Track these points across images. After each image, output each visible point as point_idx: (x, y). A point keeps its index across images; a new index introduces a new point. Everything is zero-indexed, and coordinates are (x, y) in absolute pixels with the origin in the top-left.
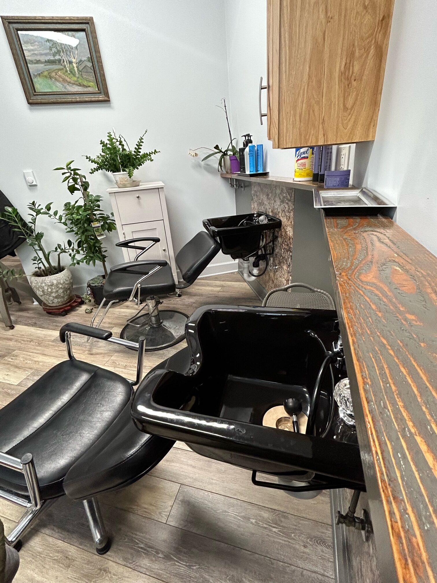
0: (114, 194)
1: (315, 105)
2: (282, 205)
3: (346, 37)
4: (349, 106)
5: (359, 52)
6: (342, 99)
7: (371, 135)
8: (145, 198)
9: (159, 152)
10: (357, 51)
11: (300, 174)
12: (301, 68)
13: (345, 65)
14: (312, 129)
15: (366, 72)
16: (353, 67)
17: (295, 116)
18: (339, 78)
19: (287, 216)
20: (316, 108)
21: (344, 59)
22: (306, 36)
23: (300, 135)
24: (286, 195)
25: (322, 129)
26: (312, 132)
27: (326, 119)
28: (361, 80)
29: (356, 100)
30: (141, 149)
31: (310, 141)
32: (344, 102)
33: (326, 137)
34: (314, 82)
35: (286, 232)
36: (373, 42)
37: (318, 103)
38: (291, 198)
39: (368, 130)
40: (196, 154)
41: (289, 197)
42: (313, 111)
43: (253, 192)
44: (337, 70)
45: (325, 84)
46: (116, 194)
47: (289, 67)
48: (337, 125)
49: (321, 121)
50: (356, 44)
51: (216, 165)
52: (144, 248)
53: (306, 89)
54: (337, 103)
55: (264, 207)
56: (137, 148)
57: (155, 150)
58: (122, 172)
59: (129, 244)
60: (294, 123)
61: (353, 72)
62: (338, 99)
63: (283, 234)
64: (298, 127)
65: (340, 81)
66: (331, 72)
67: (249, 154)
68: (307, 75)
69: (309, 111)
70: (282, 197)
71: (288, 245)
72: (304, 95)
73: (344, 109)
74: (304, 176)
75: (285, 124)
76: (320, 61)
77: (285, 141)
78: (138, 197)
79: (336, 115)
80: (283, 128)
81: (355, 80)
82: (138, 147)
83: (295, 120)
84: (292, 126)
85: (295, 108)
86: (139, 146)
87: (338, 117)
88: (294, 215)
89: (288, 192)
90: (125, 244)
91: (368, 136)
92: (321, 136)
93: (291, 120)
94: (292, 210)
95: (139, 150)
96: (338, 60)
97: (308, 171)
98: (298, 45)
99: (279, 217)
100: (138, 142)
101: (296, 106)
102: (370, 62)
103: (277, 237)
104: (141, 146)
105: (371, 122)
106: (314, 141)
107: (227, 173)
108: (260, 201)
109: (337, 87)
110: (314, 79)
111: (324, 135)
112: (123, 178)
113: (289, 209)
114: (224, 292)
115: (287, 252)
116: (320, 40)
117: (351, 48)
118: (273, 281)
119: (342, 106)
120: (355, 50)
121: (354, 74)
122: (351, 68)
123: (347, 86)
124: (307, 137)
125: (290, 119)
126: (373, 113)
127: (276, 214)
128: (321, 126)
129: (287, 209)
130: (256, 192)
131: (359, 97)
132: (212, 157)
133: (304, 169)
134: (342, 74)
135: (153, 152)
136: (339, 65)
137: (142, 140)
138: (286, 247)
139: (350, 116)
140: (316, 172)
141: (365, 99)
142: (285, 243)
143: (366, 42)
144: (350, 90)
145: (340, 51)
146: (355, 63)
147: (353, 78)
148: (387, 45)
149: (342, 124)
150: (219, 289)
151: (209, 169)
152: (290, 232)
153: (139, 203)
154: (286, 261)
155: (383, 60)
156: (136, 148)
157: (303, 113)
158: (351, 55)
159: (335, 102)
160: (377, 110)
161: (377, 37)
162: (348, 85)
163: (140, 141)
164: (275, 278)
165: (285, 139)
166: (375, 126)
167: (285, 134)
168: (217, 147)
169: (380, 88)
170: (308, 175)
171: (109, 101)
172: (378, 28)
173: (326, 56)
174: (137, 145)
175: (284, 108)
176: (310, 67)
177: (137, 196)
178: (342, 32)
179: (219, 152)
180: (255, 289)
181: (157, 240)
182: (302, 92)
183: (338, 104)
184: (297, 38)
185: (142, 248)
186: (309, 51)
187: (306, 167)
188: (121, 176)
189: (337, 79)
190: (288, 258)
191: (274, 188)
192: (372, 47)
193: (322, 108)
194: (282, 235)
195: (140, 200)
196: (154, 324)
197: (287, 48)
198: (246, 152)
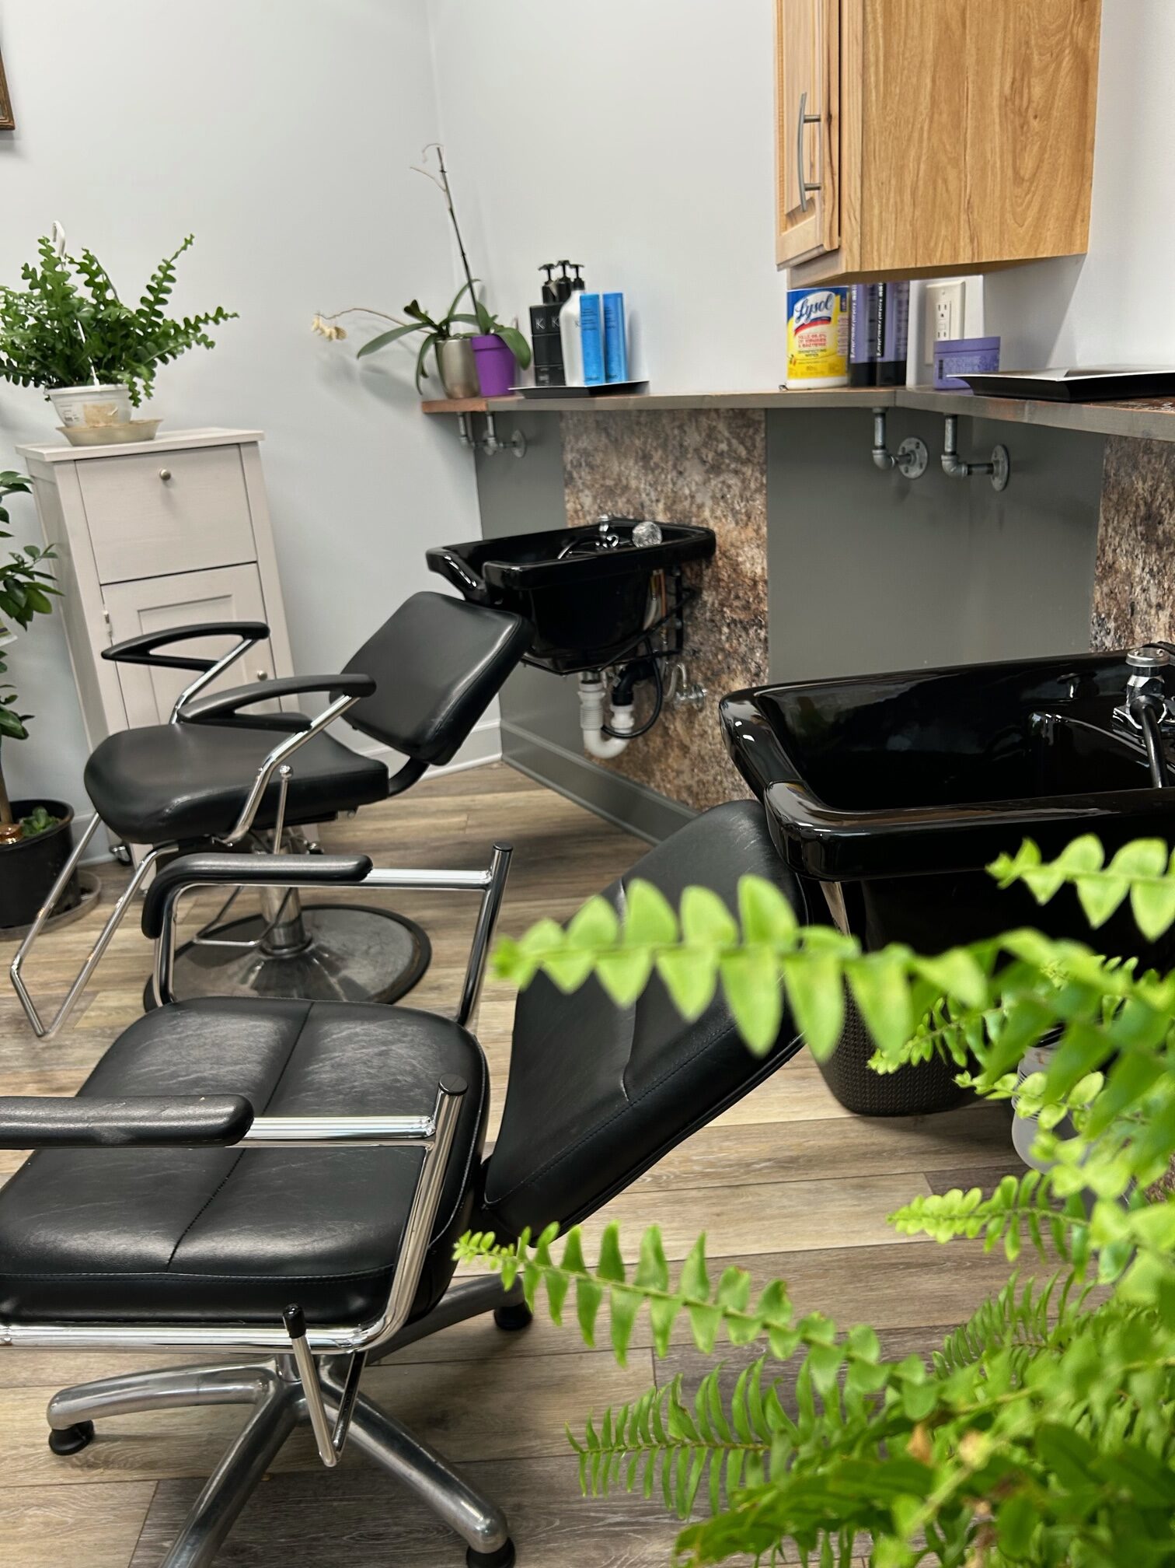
0: (72, 465)
1: (949, 167)
2: (713, 482)
3: (1011, 25)
4: (1027, 172)
5: (1040, 59)
6: (1009, 157)
7: (1078, 242)
8: (188, 478)
9: (235, 315)
10: (1036, 57)
11: (808, 368)
12: (914, 80)
13: (1013, 83)
14: (944, 223)
15: (1059, 103)
16: (1029, 88)
17: (900, 191)
18: (1000, 109)
19: (735, 513)
20: (952, 174)
21: (1010, 71)
22: (922, 12)
23: (915, 239)
24: (729, 445)
25: (967, 226)
26: (943, 232)
27: (976, 200)
28: (1049, 117)
29: (1041, 161)
30: (164, 302)
31: (938, 254)
32: (1014, 162)
33: (975, 244)
34: (945, 116)
35: (735, 567)
36: (1068, 41)
37: (955, 162)
38: (749, 451)
39: (1072, 228)
40: (337, 330)
41: (743, 453)
42: (945, 181)
43: (569, 457)
44: (996, 93)
45: (969, 121)
46: (79, 465)
47: (885, 78)
48: (1002, 216)
49: (964, 205)
50: (1033, 42)
51: (409, 374)
52: (213, 663)
53: (926, 128)
54: (998, 164)
55: (628, 501)
56: (151, 298)
57: (220, 311)
58: (97, 386)
59: (153, 652)
60: (899, 208)
61: (1030, 101)
62: (1001, 156)
63: (724, 575)
64: (909, 219)
65: (1004, 116)
66: (982, 93)
67: (584, 323)
68: (928, 98)
69: (935, 182)
70: (711, 455)
71: (746, 607)
72: (921, 141)
73: (1015, 179)
74: (822, 374)
75: (876, 211)
76: (958, 68)
77: (875, 253)
78: (166, 477)
79: (997, 194)
80: (871, 222)
81: (1036, 117)
82: (156, 298)
83: (902, 201)
84: (894, 216)
85: (900, 170)
86: (158, 291)
87: (1003, 198)
88: (767, 506)
89: (738, 437)
90: (138, 653)
91: (1070, 243)
92: (964, 241)
93: (892, 201)
94: (758, 490)
95: (158, 308)
96: (997, 71)
97: (832, 359)
98: (906, 29)
99: (705, 521)
100: (154, 277)
101: (902, 167)
102: (1066, 81)
103: (695, 593)
104: (168, 291)
105: (1076, 212)
106: (947, 253)
107: (450, 396)
108: (609, 483)
109: (997, 128)
110: (944, 107)
111: (972, 241)
112: (99, 409)
113: (745, 488)
114: (480, 825)
115: (746, 630)
116: (955, 25)
117: (1023, 48)
118: (685, 749)
119: (1010, 172)
120: (1032, 54)
121: (1034, 105)
122: (1026, 91)
123: (1019, 132)
124: (932, 244)
125: (888, 200)
126: (1080, 191)
127: (687, 515)
128: (963, 217)
129: (736, 490)
130: (585, 453)
131: (1046, 156)
132: (392, 346)
133: (820, 354)
134: (1006, 101)
135: (212, 314)
136: (1000, 82)
137: (169, 272)
138: (741, 615)
139: (1029, 196)
140: (864, 358)
141: (1061, 160)
142: (736, 603)
143: (1054, 40)
144: (1027, 138)
145: (999, 52)
146: (1035, 81)
147: (1031, 113)
148: (1096, 50)
149: (1014, 214)
150: (459, 819)
151: (382, 385)
152: (754, 561)
153: (168, 501)
154: (743, 661)
155: (1091, 83)
156: (143, 300)
157: (921, 183)
158: (1023, 66)
159: (995, 163)
160: (1087, 185)
161: (1075, 31)
162: (1022, 127)
163: (160, 275)
164: (692, 736)
165: (875, 247)
166: (1085, 220)
167: (875, 236)
168: (412, 309)
169: (1089, 139)
170: (833, 370)
171: (13, 128)
172: (1075, 16)
173: (970, 61)
174: (149, 288)
175: (873, 172)
176: (934, 81)
177: (163, 472)
178: (1001, 14)
179: (417, 327)
180: (597, 805)
181: (255, 632)
182: (916, 135)
183: (1002, 166)
184: (903, 15)
185: (203, 666)
186: (930, 45)
187: (828, 346)
188: (90, 401)
189: (996, 111)
190: (752, 650)
191: (676, 432)
192: (1067, 51)
193: (966, 176)
194: (719, 580)
195: (172, 490)
196: (282, 948)
197: (881, 34)
198: (569, 318)
